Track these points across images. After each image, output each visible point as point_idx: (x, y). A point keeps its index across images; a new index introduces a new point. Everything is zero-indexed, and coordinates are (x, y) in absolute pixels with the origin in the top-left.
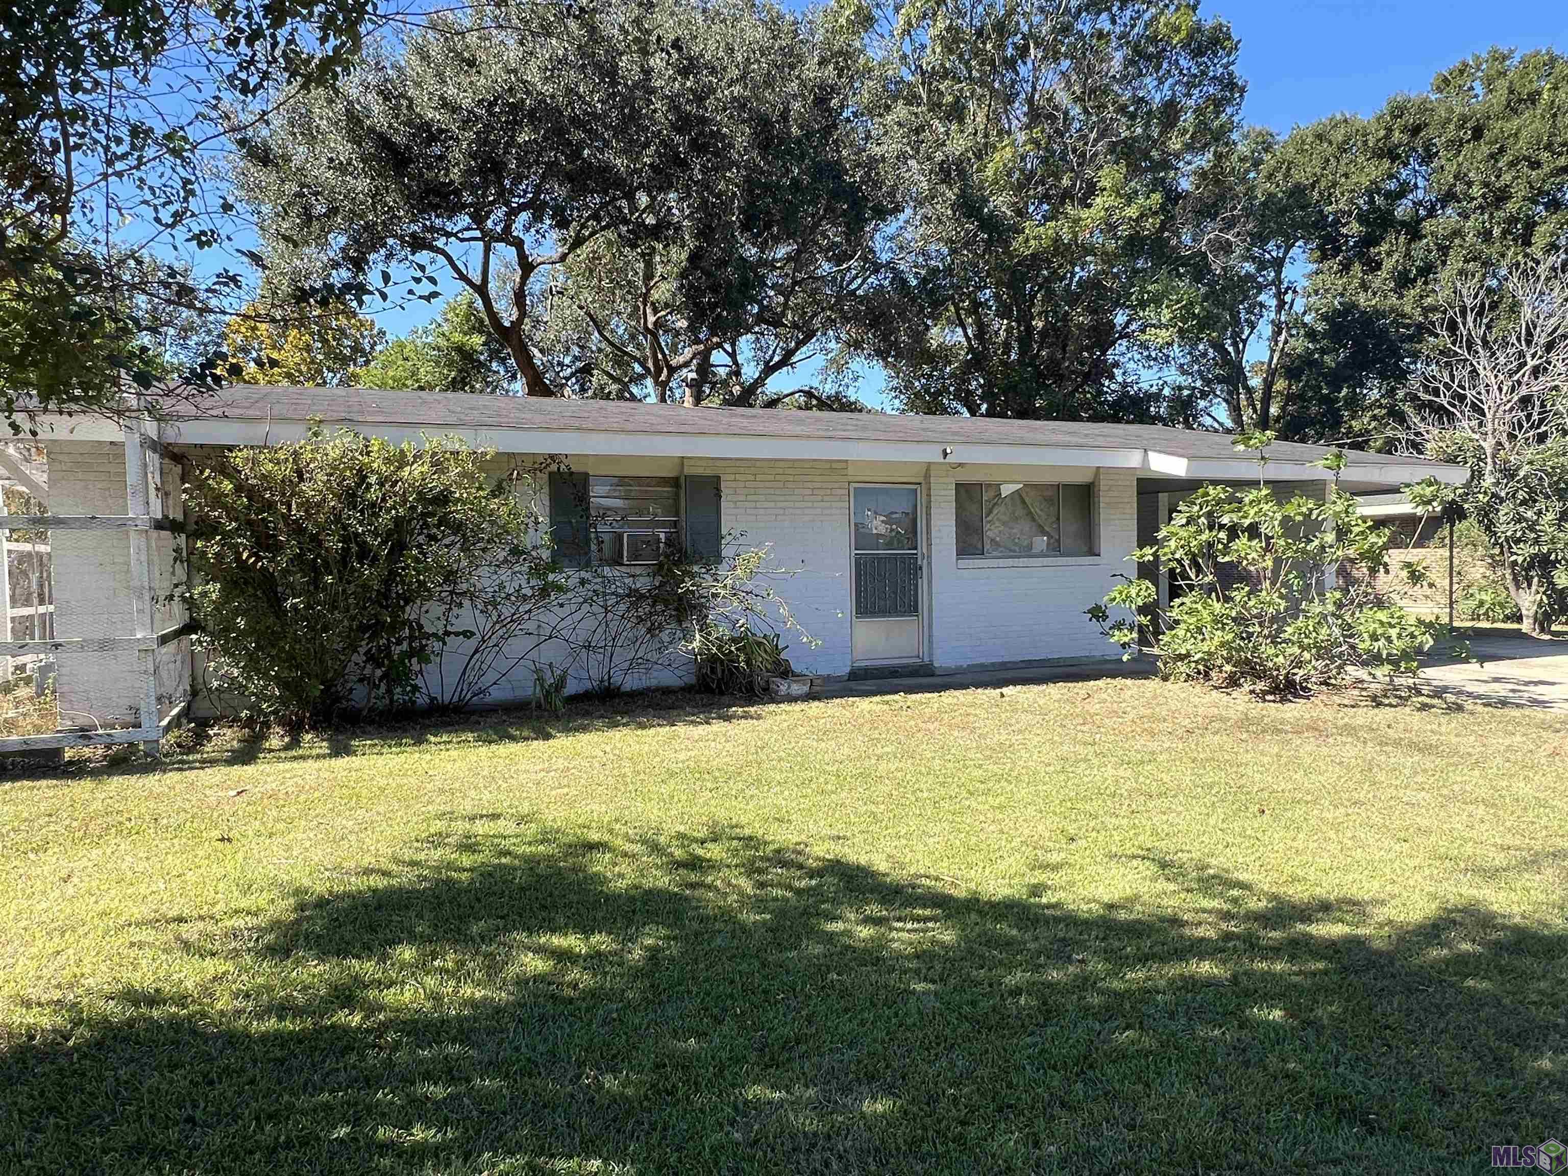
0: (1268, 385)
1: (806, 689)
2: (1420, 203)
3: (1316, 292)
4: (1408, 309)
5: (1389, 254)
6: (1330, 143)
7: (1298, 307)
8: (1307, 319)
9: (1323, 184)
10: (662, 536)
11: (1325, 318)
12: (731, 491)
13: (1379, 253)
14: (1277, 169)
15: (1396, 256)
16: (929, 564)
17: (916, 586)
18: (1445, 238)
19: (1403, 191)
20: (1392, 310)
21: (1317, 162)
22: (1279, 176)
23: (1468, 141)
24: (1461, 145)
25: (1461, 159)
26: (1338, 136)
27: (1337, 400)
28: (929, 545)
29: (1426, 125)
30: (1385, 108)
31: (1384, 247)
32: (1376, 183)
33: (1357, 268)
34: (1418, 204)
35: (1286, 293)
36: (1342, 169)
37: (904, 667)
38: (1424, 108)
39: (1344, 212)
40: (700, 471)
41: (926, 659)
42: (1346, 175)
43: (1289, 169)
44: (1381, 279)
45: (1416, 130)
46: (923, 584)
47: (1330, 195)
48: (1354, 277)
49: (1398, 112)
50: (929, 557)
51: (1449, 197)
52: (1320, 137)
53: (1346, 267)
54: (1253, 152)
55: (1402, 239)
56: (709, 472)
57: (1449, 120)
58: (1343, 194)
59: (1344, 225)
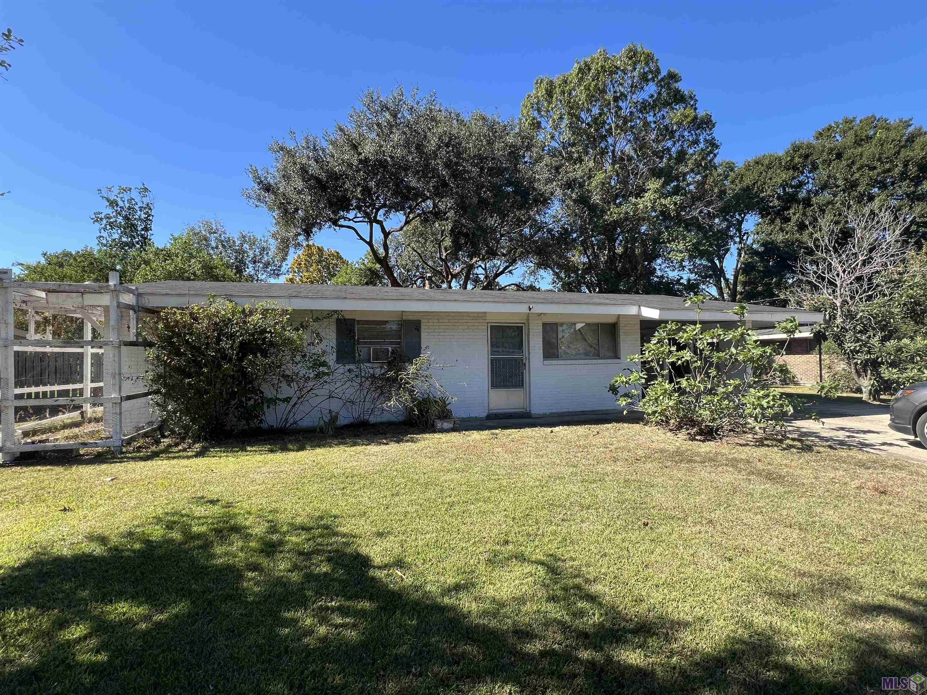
0: (736, 277)
1: (451, 426)
2: (810, 191)
3: (758, 233)
4: (805, 240)
5: (794, 214)
6: (763, 165)
7: (750, 242)
8: (754, 246)
9: (759, 183)
10: (390, 349)
11: (763, 245)
12: (426, 327)
13: (789, 214)
14: (736, 178)
15: (797, 215)
16: (529, 362)
17: (522, 373)
18: (824, 205)
19: (801, 185)
20: (797, 240)
21: (756, 175)
22: (737, 181)
23: (834, 160)
24: (831, 162)
25: (831, 168)
26: (767, 162)
27: (771, 284)
28: (529, 353)
29: (812, 154)
30: (789, 146)
31: (792, 211)
32: (786, 181)
33: (778, 221)
34: (809, 192)
35: (744, 235)
36: (769, 176)
37: (516, 413)
38: (810, 146)
39: (771, 196)
40: (411, 318)
41: (528, 409)
42: (771, 179)
43: (742, 178)
44: (791, 226)
45: (807, 156)
46: (526, 373)
47: (763, 188)
48: (777, 225)
49: (796, 149)
50: (529, 359)
51: (824, 187)
52: (757, 163)
53: (772, 221)
54: (724, 172)
55: (801, 207)
56: (415, 318)
57: (823, 151)
58: (769, 188)
59: (771, 202)
